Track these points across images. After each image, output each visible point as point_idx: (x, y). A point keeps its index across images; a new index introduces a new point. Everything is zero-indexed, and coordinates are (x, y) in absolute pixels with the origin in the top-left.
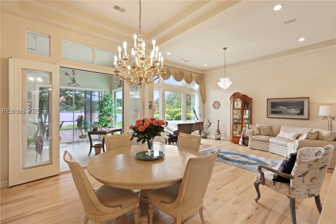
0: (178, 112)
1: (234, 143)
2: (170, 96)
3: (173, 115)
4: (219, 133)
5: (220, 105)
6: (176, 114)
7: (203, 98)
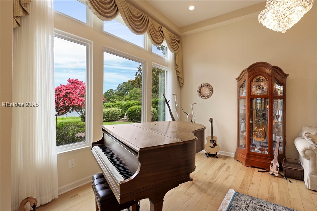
0: (132, 106)
1: (252, 167)
2: (122, 88)
3: (125, 109)
4: (215, 145)
5: (212, 91)
6: (129, 107)
7: (180, 79)
